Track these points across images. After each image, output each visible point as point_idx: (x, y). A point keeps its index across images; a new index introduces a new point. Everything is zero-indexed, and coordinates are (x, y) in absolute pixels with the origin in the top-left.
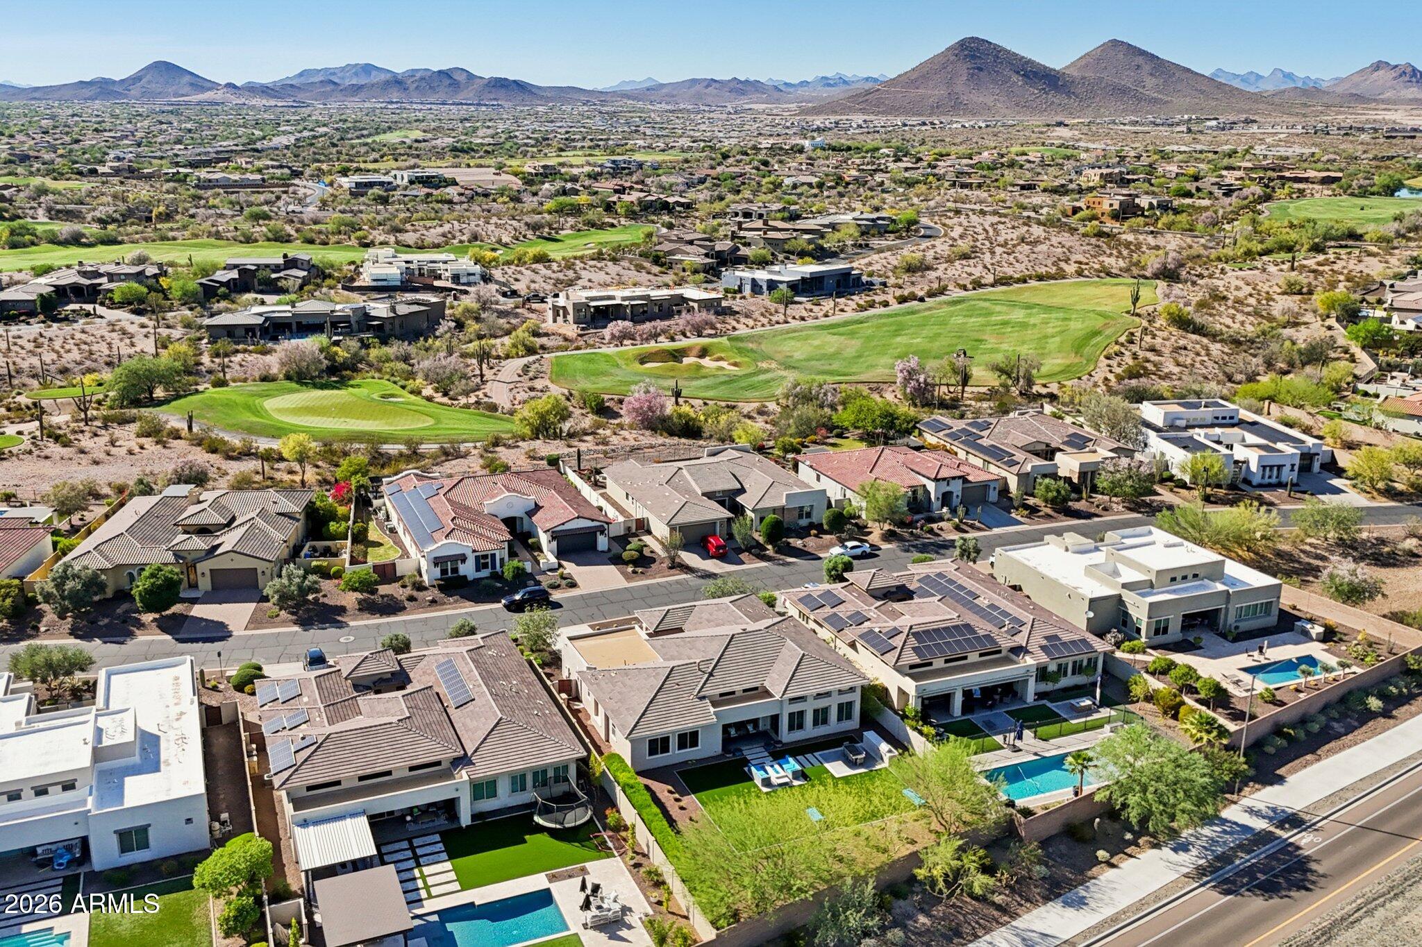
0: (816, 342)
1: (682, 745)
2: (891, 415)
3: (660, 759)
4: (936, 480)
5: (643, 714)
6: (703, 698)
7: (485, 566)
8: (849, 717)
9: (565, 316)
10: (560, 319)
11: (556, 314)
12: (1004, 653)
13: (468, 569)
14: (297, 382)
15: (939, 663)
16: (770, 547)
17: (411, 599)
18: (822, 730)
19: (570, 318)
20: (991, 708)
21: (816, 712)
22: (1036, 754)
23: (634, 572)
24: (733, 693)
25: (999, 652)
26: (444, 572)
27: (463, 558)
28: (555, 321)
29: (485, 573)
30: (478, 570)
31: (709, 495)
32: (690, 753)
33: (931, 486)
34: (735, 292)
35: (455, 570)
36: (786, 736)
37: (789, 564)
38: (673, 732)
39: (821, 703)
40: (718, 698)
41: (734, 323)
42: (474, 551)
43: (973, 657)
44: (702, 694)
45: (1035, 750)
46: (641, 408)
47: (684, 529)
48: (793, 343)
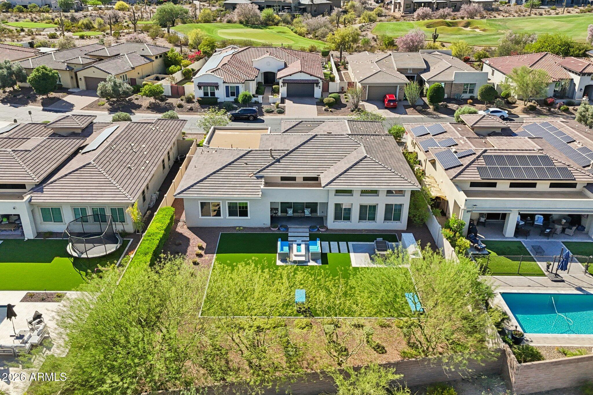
0: (543, 24)
1: (232, 213)
2: (568, 45)
3: (211, 221)
4: (582, 74)
5: (202, 180)
6: (261, 177)
7: (233, 94)
8: (398, 218)
9: (399, 8)
10: (397, 10)
11: (395, 7)
12: (579, 188)
13: (221, 94)
14: (244, 25)
15: (503, 186)
16: (431, 107)
17: (180, 106)
18: (367, 225)
19: (402, 9)
20: (548, 235)
21: (363, 208)
22: (579, 289)
23: (326, 110)
24: (294, 179)
25: (574, 186)
26: (206, 94)
27: (217, 86)
28: (394, 11)
29: (232, 99)
30: (228, 96)
31: (401, 71)
32: (238, 221)
33: (577, 79)
34: (506, 3)
35: (213, 94)
36: (332, 224)
37: (439, 118)
38: (224, 200)
39: (369, 201)
40: (279, 181)
41: (497, 15)
42: (224, 82)
43: (543, 186)
44: (261, 174)
45: (580, 284)
46: (406, 40)
47: (372, 87)
48: (527, 23)
